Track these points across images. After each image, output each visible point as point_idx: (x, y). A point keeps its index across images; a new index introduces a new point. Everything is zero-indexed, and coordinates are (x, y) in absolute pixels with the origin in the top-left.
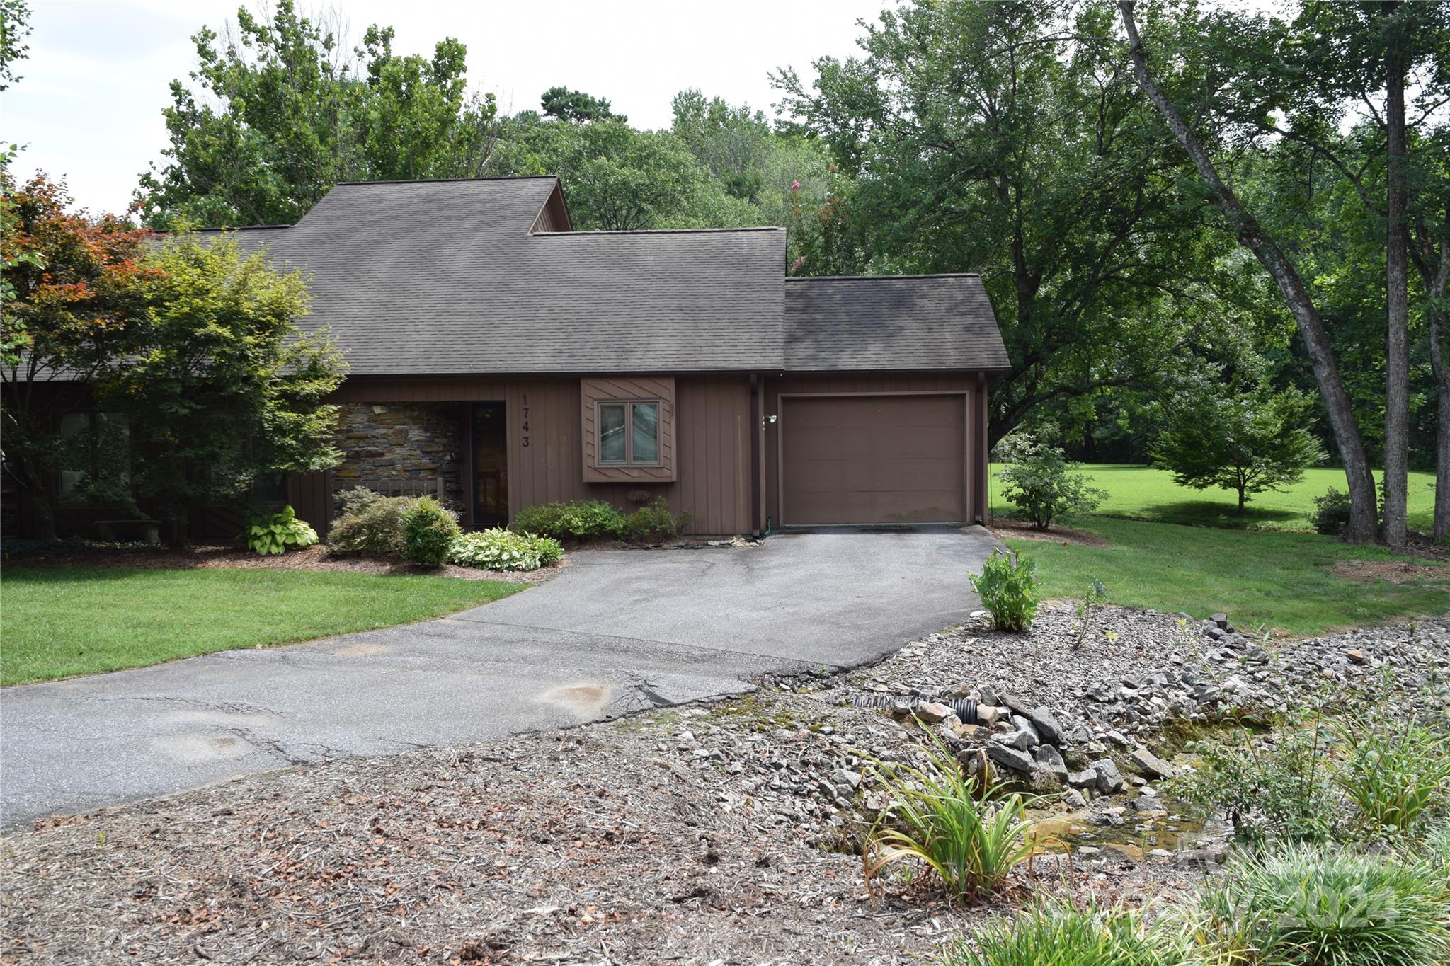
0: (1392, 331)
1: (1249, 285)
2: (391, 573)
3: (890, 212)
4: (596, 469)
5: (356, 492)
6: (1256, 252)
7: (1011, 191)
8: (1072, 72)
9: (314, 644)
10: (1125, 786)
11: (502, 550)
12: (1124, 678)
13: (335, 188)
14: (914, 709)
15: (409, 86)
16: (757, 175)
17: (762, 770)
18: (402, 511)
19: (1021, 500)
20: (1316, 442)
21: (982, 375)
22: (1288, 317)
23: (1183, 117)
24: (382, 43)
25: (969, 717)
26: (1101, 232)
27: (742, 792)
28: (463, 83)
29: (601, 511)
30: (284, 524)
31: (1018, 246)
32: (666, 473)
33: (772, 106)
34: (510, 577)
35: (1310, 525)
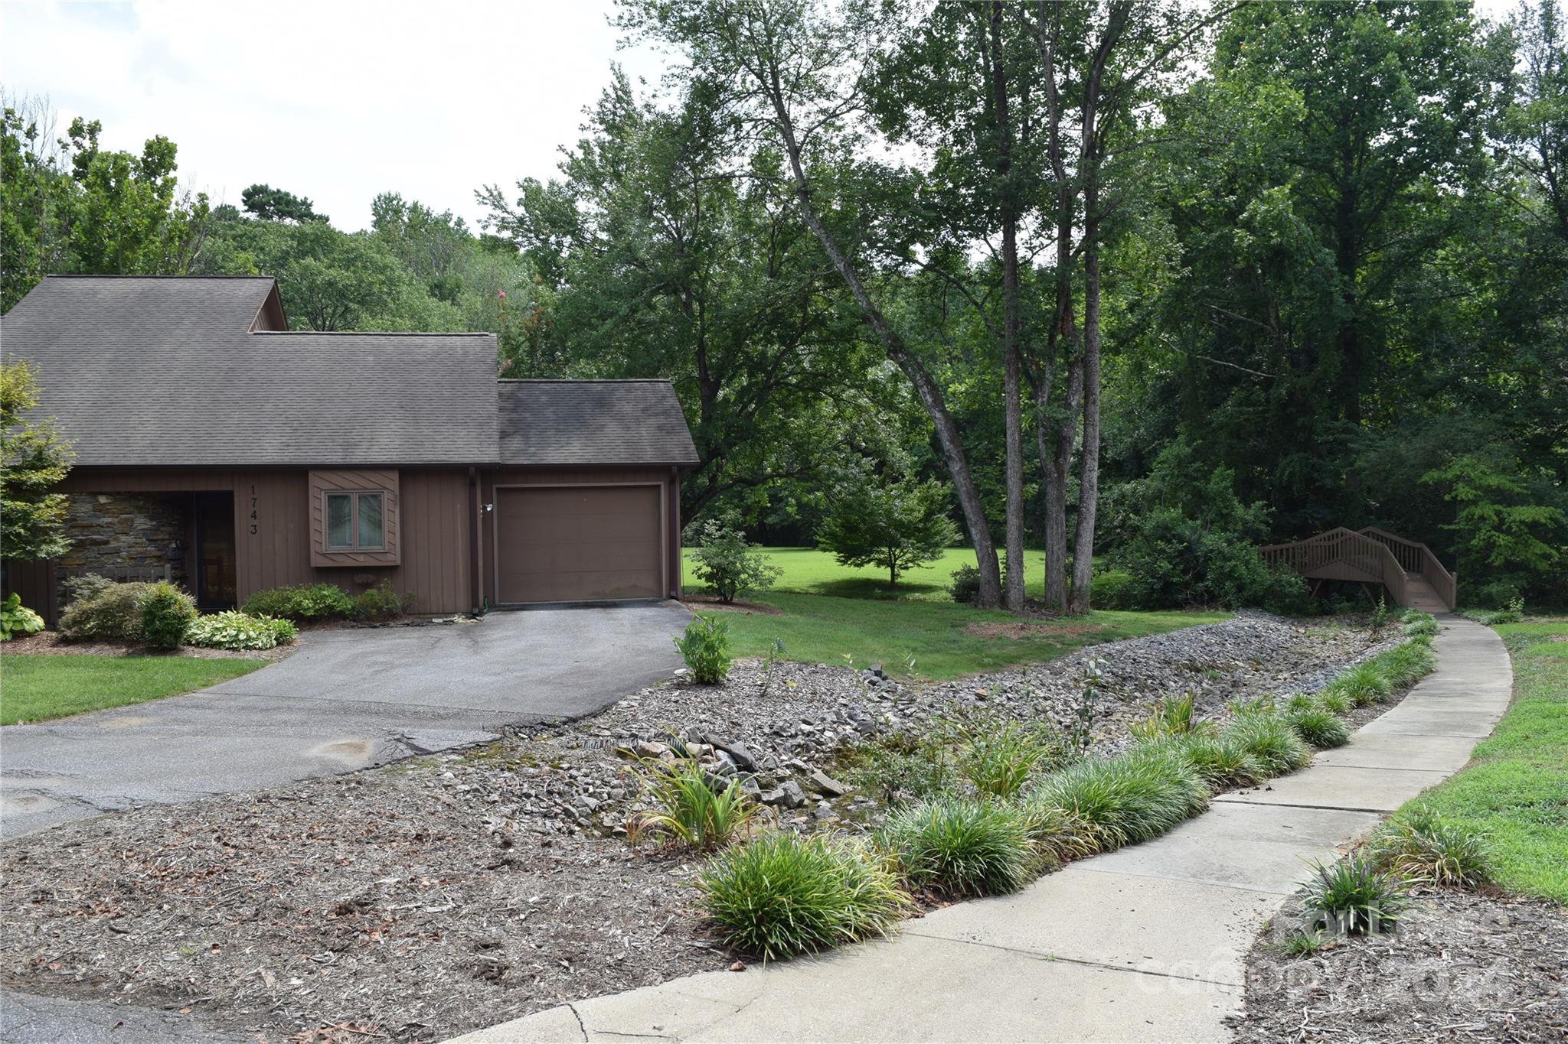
0: (1009, 433)
1: (896, 392)
2: (128, 655)
3: (589, 321)
4: (323, 555)
5: (87, 579)
6: (901, 365)
7: (696, 306)
8: (747, 203)
9: (75, 719)
10: (806, 802)
11: (239, 631)
12: (802, 717)
13: (44, 281)
14: (634, 748)
15: (118, 182)
16: (457, 279)
17: (515, 799)
18: (141, 595)
19: (709, 577)
20: (953, 526)
21: (675, 469)
22: (928, 419)
23: (841, 249)
24: (88, 137)
25: (681, 752)
26: (772, 344)
27: (502, 816)
28: (174, 181)
29: (330, 594)
30: (10, 611)
31: (702, 352)
32: (391, 557)
33: (479, 221)
34: (249, 655)
35: (949, 595)
